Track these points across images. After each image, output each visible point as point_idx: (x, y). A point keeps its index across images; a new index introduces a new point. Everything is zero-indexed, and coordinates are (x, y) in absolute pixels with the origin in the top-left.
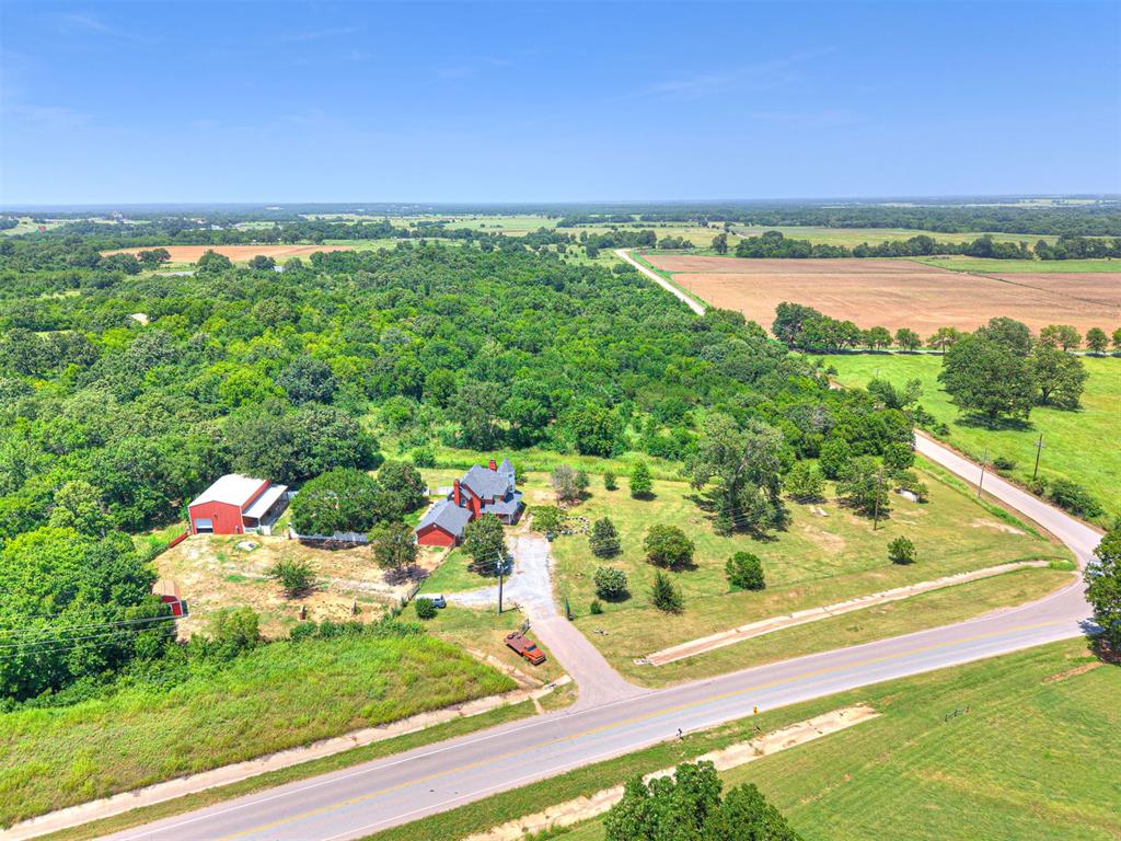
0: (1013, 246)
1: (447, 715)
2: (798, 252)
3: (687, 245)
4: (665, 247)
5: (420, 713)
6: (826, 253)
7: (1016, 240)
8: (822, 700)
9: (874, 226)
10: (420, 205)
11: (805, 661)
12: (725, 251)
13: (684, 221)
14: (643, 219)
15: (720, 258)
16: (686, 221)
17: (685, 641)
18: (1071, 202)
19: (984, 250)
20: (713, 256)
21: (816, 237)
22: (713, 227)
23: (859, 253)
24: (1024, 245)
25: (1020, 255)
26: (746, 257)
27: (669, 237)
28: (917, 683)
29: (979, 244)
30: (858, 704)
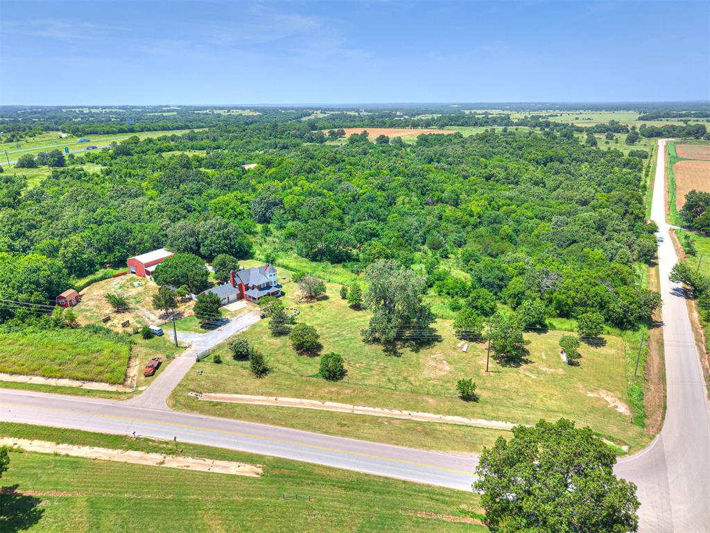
1: (76, 384)
5: (66, 378)
8: (242, 453)
10: (550, 104)
11: (275, 429)
17: (237, 393)
28: (316, 471)
30: (258, 465)
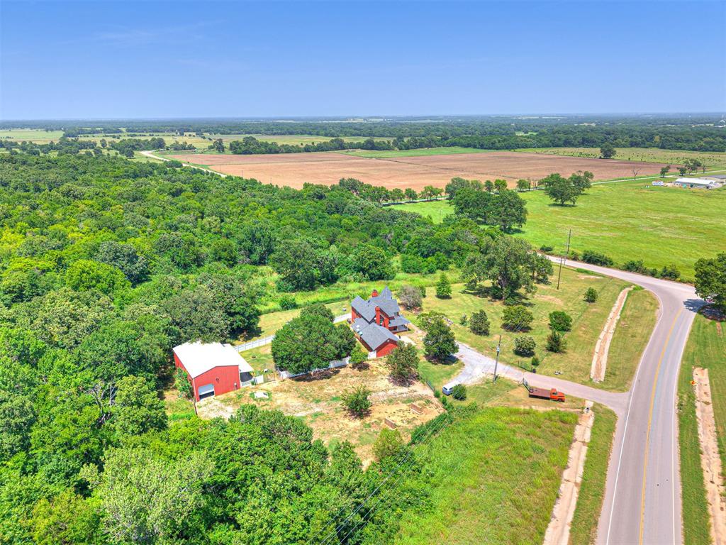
0: (384, 143)
2: (272, 150)
3: (191, 148)
4: (176, 149)
6: (289, 150)
7: (385, 140)
9: (291, 133)
12: (223, 151)
13: (162, 132)
14: (128, 131)
15: (221, 155)
16: (164, 132)
18: (373, 120)
19: (370, 146)
20: (215, 153)
21: (281, 141)
22: (190, 135)
23: (307, 150)
24: (389, 142)
25: (387, 148)
26: (241, 154)
27: (177, 143)
29: (368, 142)
